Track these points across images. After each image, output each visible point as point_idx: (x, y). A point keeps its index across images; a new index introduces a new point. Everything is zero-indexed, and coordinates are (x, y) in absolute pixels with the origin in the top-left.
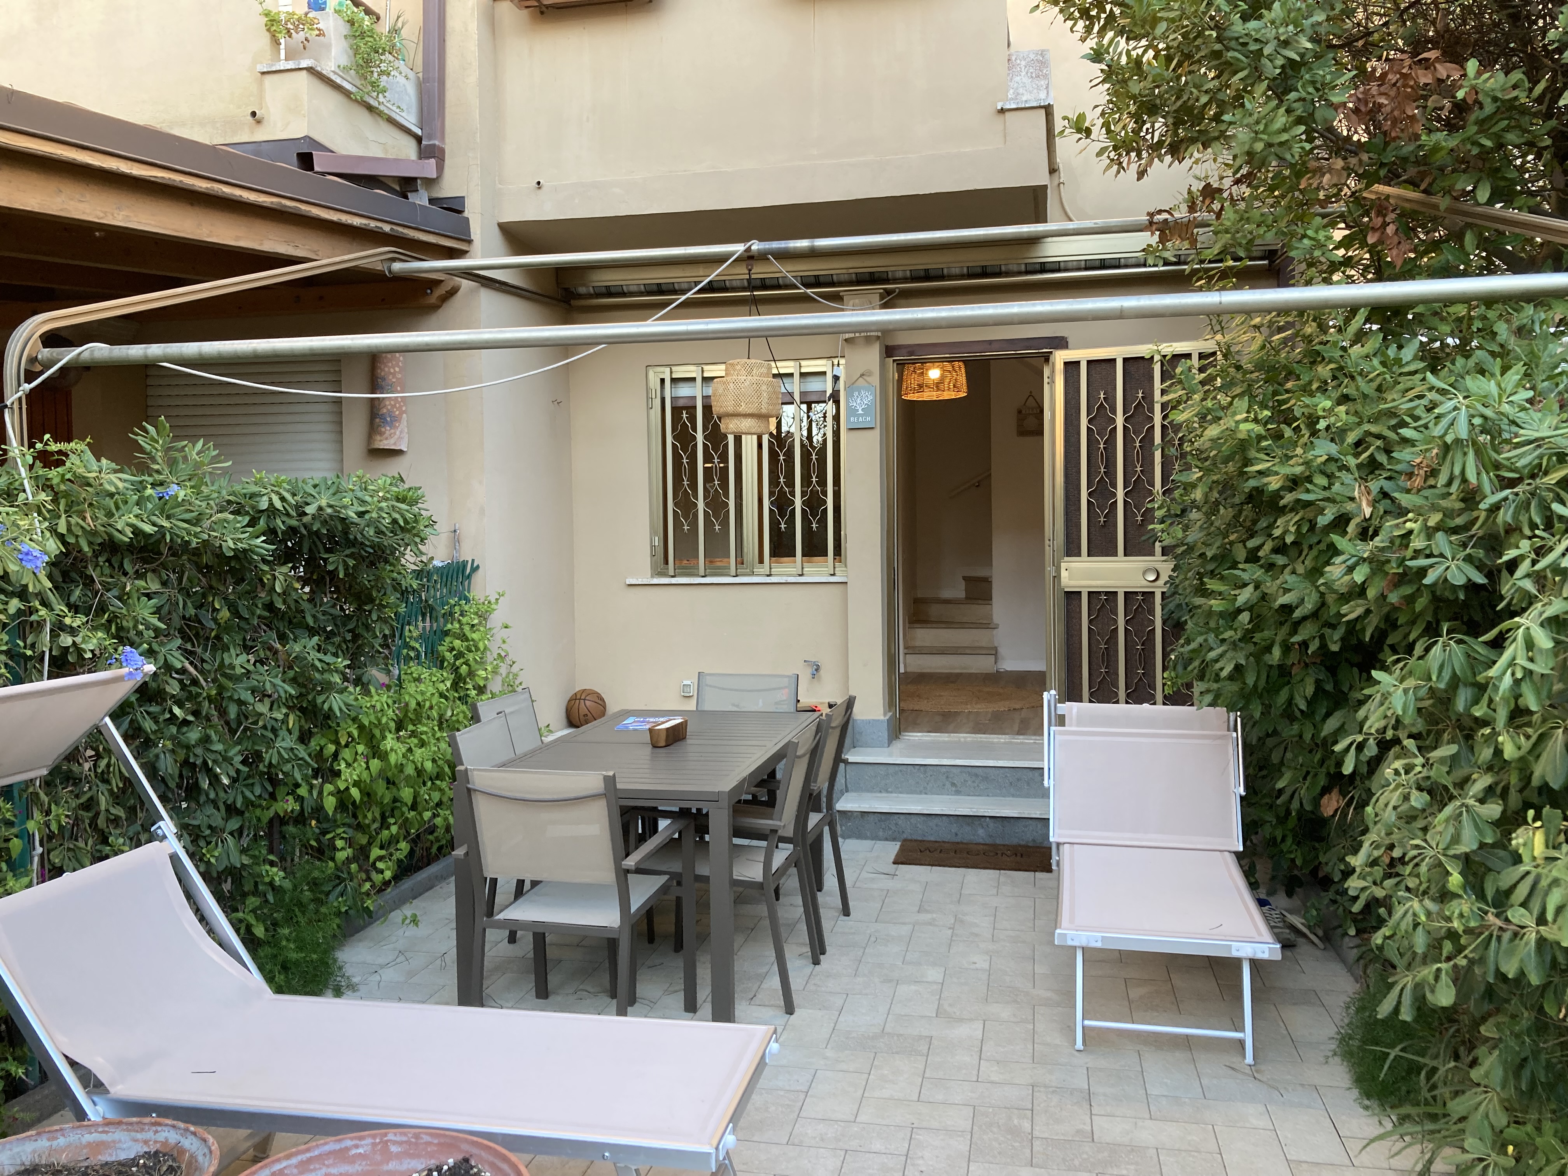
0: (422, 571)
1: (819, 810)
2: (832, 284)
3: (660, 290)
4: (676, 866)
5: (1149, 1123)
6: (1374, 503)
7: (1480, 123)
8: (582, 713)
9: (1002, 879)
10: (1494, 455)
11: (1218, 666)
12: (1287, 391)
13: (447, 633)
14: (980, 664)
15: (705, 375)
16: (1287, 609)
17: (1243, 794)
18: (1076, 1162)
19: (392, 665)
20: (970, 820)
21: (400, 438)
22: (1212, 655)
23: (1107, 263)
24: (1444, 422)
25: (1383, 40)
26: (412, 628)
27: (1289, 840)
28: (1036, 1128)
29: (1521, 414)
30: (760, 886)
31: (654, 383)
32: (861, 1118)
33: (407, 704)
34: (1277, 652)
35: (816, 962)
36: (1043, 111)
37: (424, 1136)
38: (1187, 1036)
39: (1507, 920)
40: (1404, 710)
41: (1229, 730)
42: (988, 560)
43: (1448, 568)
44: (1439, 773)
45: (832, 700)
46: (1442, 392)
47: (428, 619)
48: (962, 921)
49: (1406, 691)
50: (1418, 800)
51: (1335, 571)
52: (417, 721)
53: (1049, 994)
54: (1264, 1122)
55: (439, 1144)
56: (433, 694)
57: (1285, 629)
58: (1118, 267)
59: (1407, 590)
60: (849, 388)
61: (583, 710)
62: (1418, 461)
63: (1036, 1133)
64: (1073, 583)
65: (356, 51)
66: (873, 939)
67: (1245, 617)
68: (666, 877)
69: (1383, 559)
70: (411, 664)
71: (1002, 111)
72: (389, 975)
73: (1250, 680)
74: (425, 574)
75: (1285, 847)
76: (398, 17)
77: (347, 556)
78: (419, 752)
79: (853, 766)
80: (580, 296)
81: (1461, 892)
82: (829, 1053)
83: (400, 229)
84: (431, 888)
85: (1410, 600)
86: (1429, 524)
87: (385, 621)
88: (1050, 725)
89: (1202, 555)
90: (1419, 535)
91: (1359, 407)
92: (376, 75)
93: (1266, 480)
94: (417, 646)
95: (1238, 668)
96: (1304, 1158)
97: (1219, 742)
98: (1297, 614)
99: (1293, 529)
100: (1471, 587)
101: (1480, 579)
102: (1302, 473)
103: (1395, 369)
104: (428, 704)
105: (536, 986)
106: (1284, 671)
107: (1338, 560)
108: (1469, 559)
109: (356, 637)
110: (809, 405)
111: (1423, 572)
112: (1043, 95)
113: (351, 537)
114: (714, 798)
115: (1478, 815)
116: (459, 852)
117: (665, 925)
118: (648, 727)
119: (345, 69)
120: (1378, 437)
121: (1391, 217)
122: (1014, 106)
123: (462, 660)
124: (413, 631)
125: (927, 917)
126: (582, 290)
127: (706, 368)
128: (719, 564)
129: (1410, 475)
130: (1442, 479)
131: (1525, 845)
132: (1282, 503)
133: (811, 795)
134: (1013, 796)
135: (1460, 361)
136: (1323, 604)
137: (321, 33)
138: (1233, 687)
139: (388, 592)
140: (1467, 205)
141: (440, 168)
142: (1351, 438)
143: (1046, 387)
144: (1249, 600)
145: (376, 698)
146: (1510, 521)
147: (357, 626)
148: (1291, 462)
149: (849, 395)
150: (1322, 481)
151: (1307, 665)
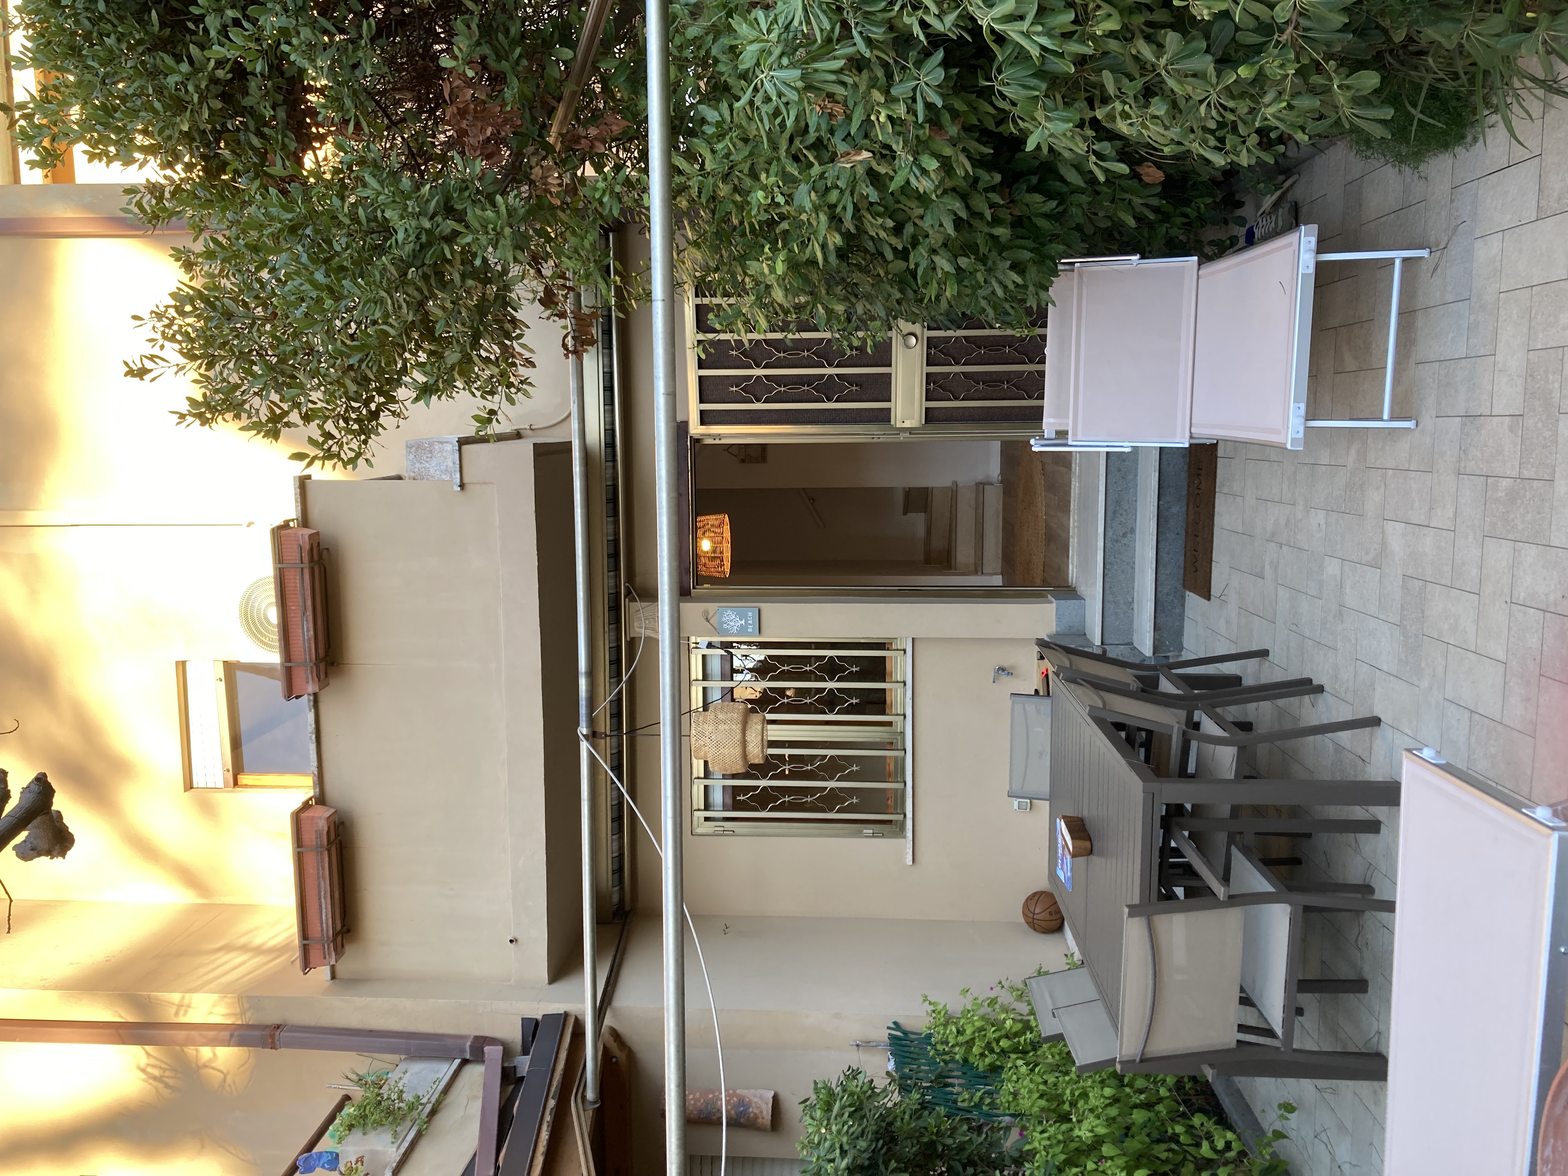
0: (900, 1086)
1: (1157, 680)
2: (619, 648)
3: (618, 819)
4: (1221, 838)
5: (1499, 358)
6: (858, 149)
7: (499, 58)
8: (1048, 917)
9: (1225, 490)
10: (816, 45)
11: (1011, 287)
12: (741, 223)
13: (965, 1060)
14: (994, 500)
15: (702, 775)
16: (958, 223)
17: (1138, 256)
18: (1548, 434)
19: (1000, 1123)
20: (1161, 520)
21: (761, 1097)
22: (1000, 292)
23: (608, 385)
24: (784, 90)
25: (416, 140)
26: (960, 1099)
27: (1188, 210)
28: (1508, 473)
29: (780, 22)
30: (1242, 749)
31: (709, 827)
32: (1502, 656)
33: (1042, 1110)
34: (999, 231)
35: (1320, 689)
36: (464, 447)
37: (1546, 1154)
38: (1400, 314)
39: (1287, 23)
40: (1069, 121)
41: (1073, 271)
42: (888, 491)
43: (927, 84)
44: (1132, 88)
45: (1035, 656)
46: (756, 90)
47: (950, 1080)
48: (1273, 534)
49: (1048, 119)
50: (1158, 108)
51: (924, 185)
52: (1058, 1099)
53: (1353, 452)
54: (1495, 243)
55: (1555, 1137)
56: (1031, 1081)
57: (977, 223)
58: (612, 373)
59: (946, 117)
60: (718, 631)
61: (1045, 915)
62: (818, 109)
63: (1515, 474)
64: (917, 415)
65: (379, 1124)
66: (1294, 628)
67: (963, 262)
68: (1233, 848)
69: (915, 142)
70: (998, 1101)
71: (462, 486)
72: (1343, 1152)
73: (1027, 255)
74: (903, 1082)
75: (1193, 214)
76: (347, 1078)
77: (887, 1169)
78: (1093, 1102)
79: (1106, 636)
80: (622, 900)
81: (1257, 67)
82: (1425, 684)
83: (553, 1089)
84: (1242, 1096)
85: (955, 114)
86: (883, 101)
87: (954, 1130)
88: (1066, 445)
89: (899, 302)
90: (892, 110)
91: (762, 160)
92: (401, 1105)
93: (831, 247)
94: (979, 1094)
95: (1013, 267)
96: (1535, 204)
97: (1085, 280)
98: (963, 214)
99: (880, 221)
100: (945, 64)
101: (940, 55)
102: (825, 213)
103: (726, 127)
104: (1042, 1087)
105: (1354, 992)
106: (1017, 223)
107: (914, 182)
108: (918, 64)
109: (971, 1163)
110: (734, 671)
111: (929, 106)
112: (448, 447)
113: (867, 1163)
114: (1150, 798)
115: (1177, 54)
116: (1209, 1074)
117: (1280, 848)
118: (1069, 857)
119: (395, 1135)
120: (791, 140)
121: (581, 131)
122: (458, 475)
123: (994, 1045)
124: (964, 1098)
125: (1268, 572)
126: (615, 898)
127: (695, 775)
128: (892, 767)
129: (831, 116)
130: (839, 90)
131: (1209, 8)
132: (853, 230)
133: (1143, 690)
134: (1136, 476)
135: (721, 68)
136: (954, 190)
137: (361, 1160)
138: (1033, 272)
139: (924, 1125)
140: (576, 67)
141: (493, 1041)
142: (792, 169)
143: (723, 441)
144: (948, 260)
145: (1036, 1144)
146: (883, 29)
147: (959, 1161)
148: (815, 223)
149: (727, 633)
150: (834, 196)
151: (1012, 201)
